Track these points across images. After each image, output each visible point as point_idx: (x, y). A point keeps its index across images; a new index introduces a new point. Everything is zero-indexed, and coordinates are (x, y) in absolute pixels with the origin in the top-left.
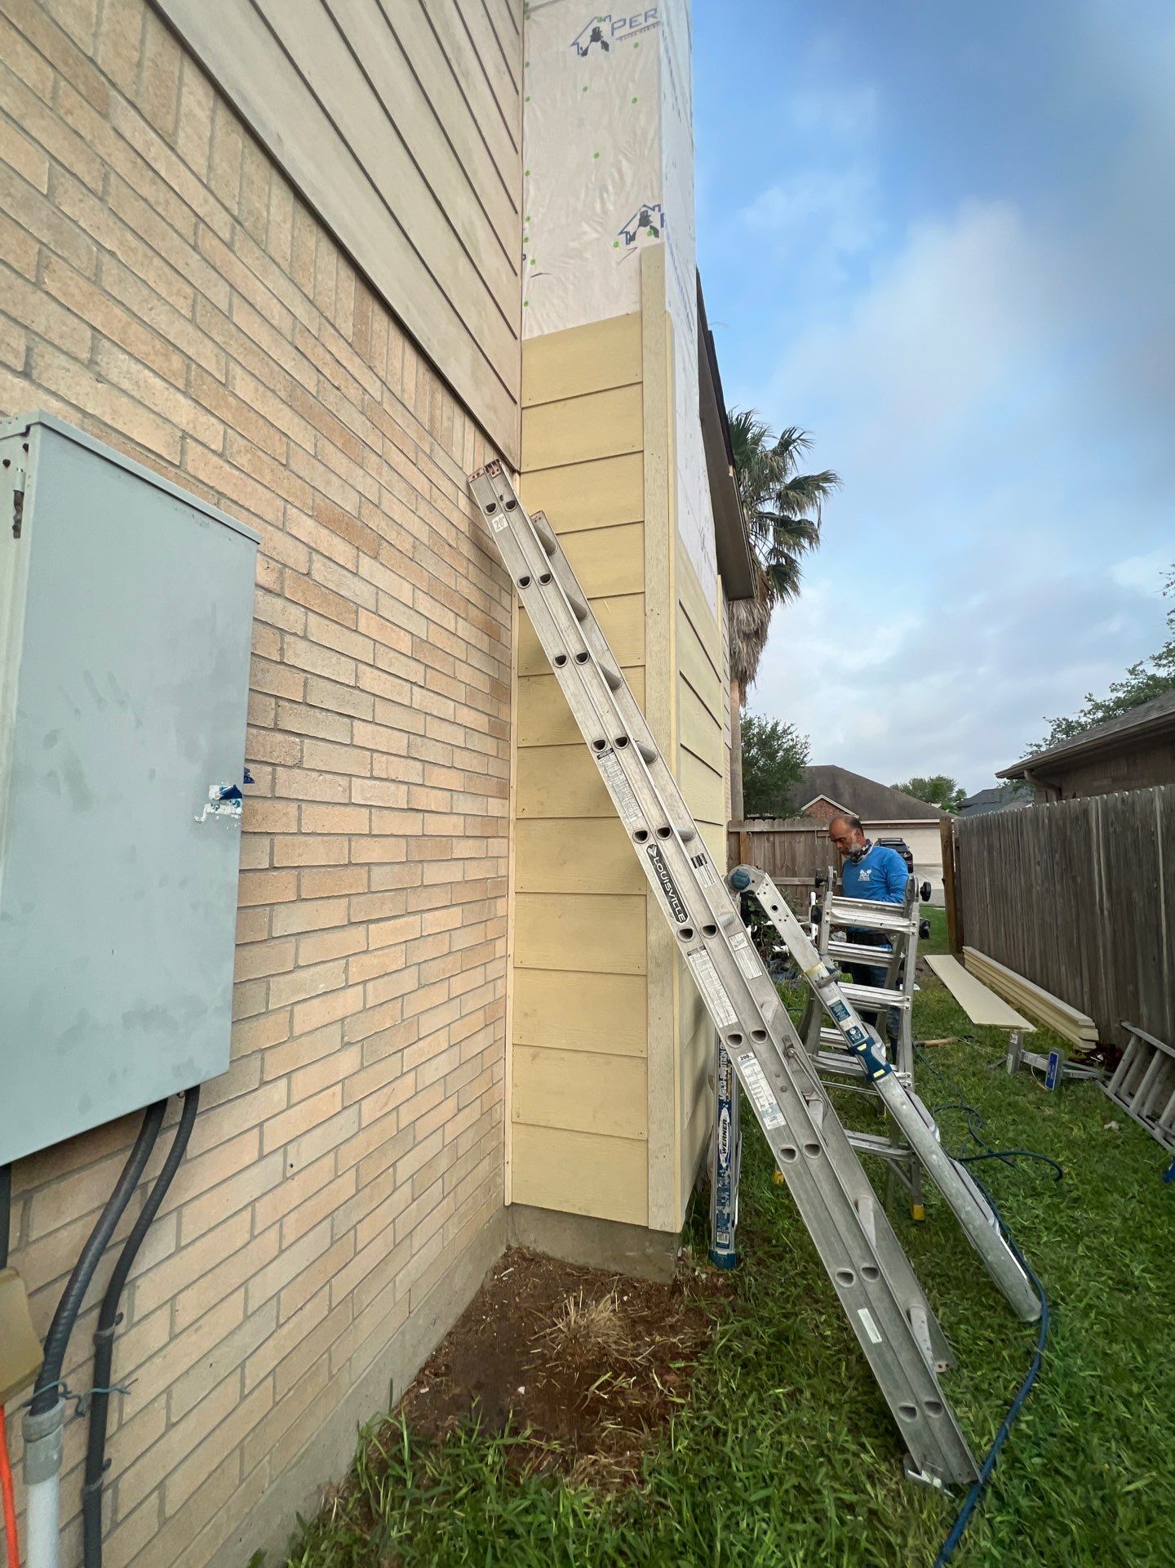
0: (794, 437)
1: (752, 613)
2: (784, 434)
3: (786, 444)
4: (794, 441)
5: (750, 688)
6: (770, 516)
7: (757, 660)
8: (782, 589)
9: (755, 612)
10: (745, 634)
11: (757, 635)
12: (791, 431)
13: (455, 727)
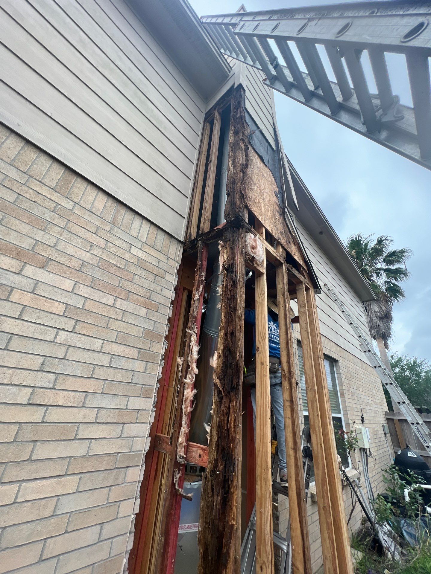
0: (383, 239)
1: (381, 308)
2: (378, 239)
3: (380, 242)
4: (384, 240)
5: (389, 341)
6: (382, 269)
7: (390, 329)
8: (396, 297)
9: (383, 307)
10: (379, 317)
11: (387, 317)
12: (381, 237)
13: (101, 355)
